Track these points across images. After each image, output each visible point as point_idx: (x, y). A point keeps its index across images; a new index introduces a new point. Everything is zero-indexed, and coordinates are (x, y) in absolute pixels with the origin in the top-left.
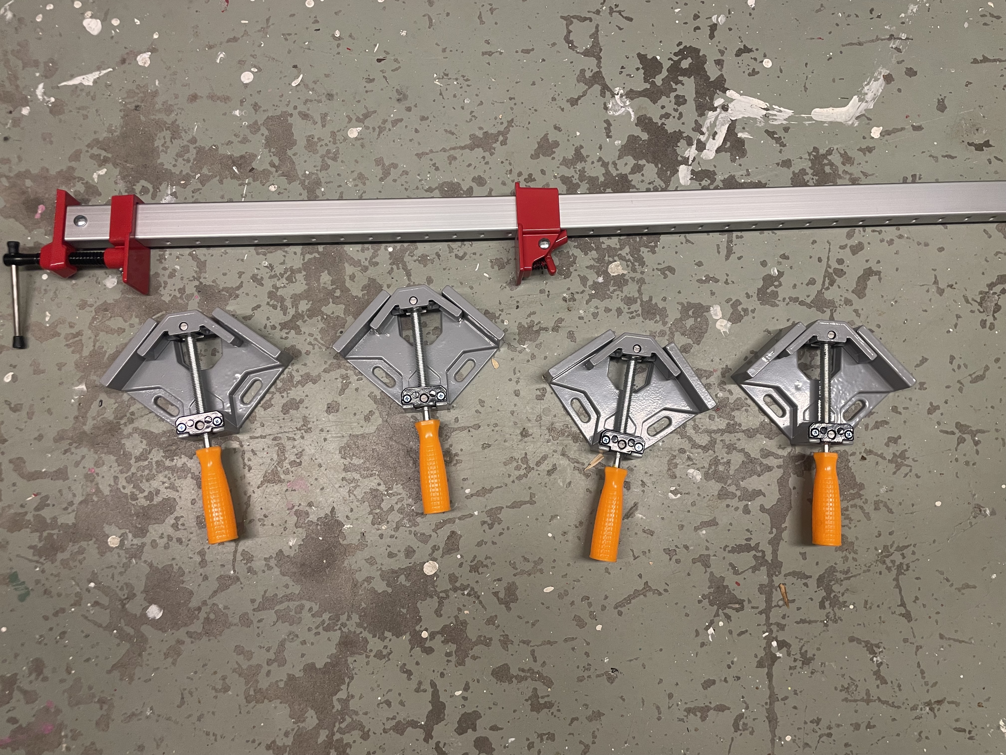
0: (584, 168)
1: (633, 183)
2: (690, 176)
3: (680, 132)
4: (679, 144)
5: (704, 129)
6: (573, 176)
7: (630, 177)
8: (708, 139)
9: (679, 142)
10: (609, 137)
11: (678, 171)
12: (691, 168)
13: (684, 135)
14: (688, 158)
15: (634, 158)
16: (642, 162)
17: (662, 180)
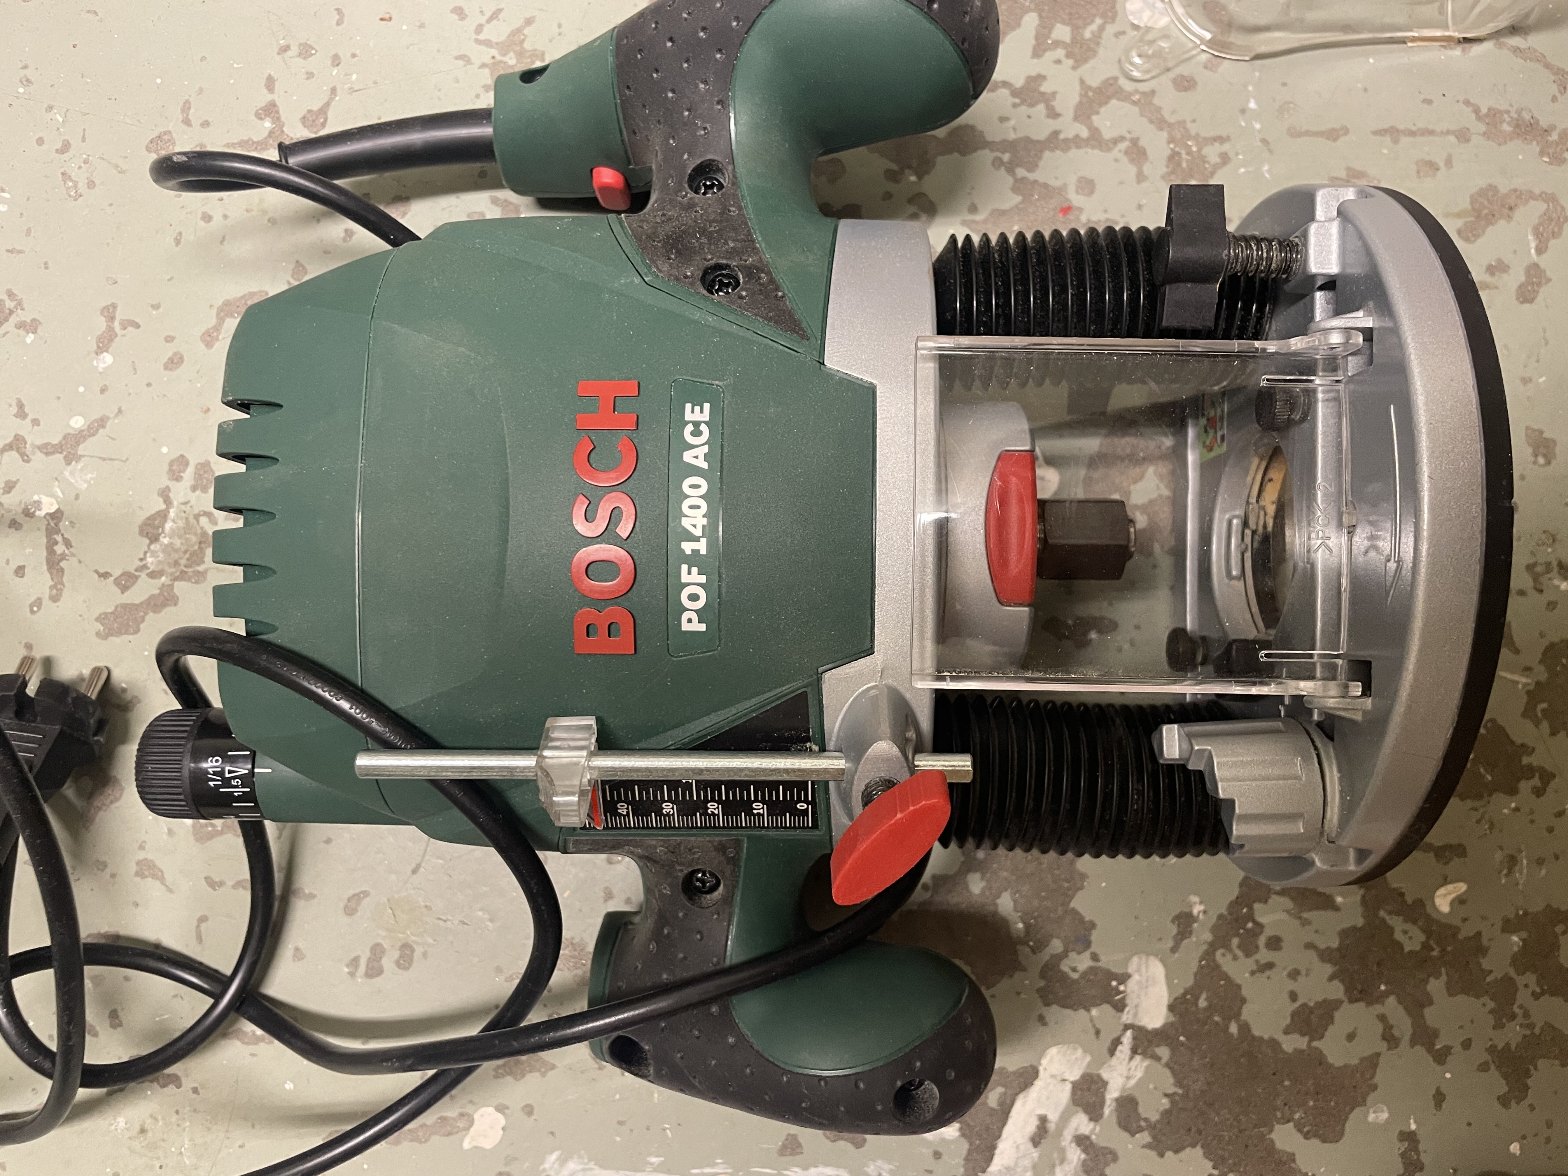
0: (1499, 1026)
1: (1329, 969)
2: (1131, 986)
3: (1159, 1146)
4: (1165, 1103)
5: (1075, 1155)
6: (1536, 996)
7: (1336, 991)
8: (1065, 1118)
9: (1166, 1114)
10: (1409, 1137)
11: (1171, 1008)
12: (1127, 1017)
13: (1145, 1137)
14: (1134, 1051)
15: (1319, 1059)
16: (1293, 1043)
17: (1227, 978)
